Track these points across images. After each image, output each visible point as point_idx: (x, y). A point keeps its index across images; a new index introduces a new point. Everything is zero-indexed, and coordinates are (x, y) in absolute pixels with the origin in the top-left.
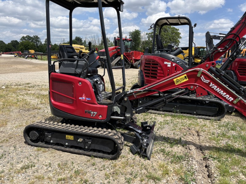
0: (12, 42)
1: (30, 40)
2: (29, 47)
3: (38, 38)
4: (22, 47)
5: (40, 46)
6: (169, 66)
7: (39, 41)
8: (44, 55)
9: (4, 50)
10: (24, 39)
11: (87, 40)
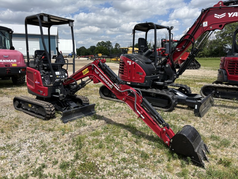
0: (92, 47)
1: (104, 45)
2: (102, 51)
3: (111, 43)
4: (97, 51)
5: (111, 50)
6: (130, 64)
7: (111, 46)
8: (108, 58)
9: (84, 54)
10: (99, 45)
11: (152, 43)
